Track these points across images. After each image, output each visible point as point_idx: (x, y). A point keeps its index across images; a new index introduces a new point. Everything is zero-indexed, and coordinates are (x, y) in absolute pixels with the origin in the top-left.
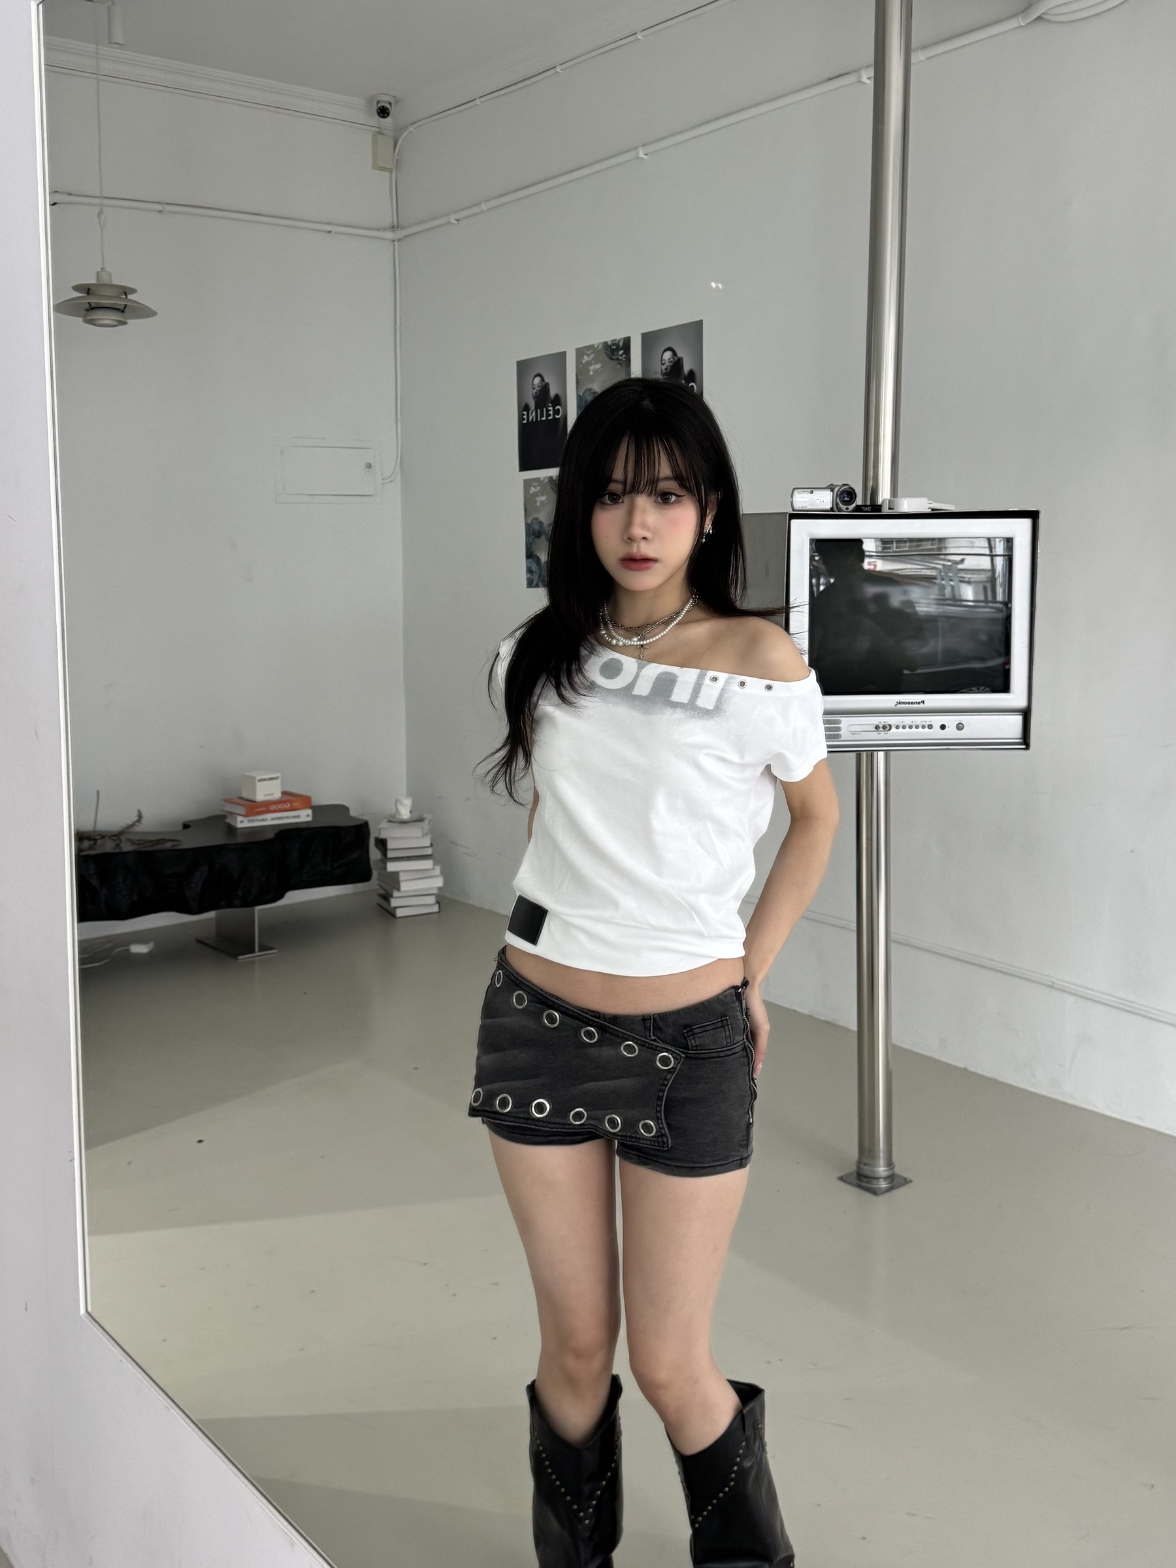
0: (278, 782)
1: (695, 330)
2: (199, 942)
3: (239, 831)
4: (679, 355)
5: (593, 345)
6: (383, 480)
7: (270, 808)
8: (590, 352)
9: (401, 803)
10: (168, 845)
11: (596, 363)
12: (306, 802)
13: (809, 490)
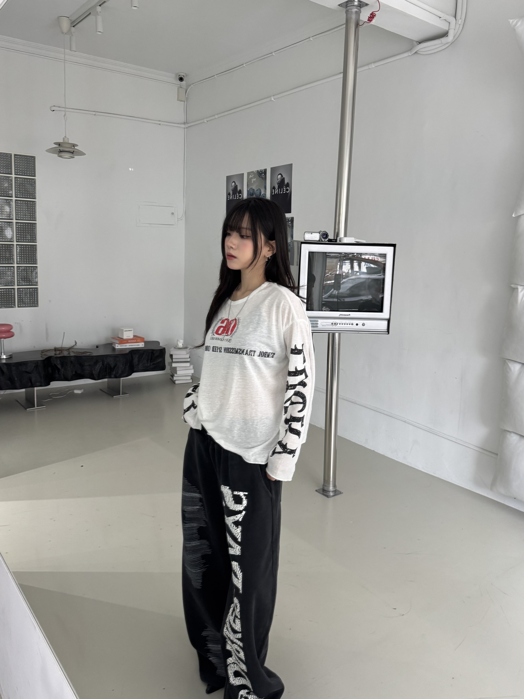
0: (132, 332)
1: (290, 167)
2: (101, 390)
3: (116, 350)
4: (283, 177)
5: (253, 171)
6: (178, 219)
7: (128, 341)
8: (252, 174)
9: (179, 341)
10: (88, 354)
11: (254, 178)
12: (142, 339)
13: (311, 233)
